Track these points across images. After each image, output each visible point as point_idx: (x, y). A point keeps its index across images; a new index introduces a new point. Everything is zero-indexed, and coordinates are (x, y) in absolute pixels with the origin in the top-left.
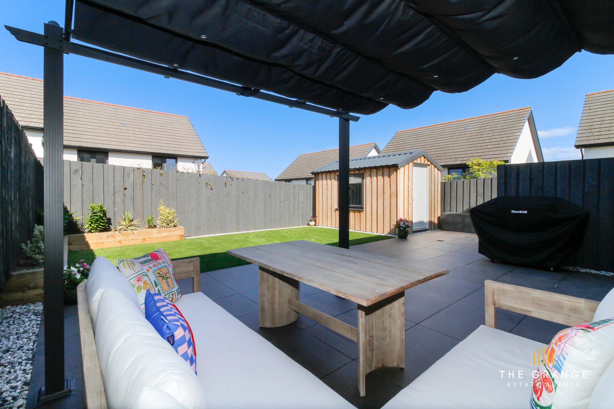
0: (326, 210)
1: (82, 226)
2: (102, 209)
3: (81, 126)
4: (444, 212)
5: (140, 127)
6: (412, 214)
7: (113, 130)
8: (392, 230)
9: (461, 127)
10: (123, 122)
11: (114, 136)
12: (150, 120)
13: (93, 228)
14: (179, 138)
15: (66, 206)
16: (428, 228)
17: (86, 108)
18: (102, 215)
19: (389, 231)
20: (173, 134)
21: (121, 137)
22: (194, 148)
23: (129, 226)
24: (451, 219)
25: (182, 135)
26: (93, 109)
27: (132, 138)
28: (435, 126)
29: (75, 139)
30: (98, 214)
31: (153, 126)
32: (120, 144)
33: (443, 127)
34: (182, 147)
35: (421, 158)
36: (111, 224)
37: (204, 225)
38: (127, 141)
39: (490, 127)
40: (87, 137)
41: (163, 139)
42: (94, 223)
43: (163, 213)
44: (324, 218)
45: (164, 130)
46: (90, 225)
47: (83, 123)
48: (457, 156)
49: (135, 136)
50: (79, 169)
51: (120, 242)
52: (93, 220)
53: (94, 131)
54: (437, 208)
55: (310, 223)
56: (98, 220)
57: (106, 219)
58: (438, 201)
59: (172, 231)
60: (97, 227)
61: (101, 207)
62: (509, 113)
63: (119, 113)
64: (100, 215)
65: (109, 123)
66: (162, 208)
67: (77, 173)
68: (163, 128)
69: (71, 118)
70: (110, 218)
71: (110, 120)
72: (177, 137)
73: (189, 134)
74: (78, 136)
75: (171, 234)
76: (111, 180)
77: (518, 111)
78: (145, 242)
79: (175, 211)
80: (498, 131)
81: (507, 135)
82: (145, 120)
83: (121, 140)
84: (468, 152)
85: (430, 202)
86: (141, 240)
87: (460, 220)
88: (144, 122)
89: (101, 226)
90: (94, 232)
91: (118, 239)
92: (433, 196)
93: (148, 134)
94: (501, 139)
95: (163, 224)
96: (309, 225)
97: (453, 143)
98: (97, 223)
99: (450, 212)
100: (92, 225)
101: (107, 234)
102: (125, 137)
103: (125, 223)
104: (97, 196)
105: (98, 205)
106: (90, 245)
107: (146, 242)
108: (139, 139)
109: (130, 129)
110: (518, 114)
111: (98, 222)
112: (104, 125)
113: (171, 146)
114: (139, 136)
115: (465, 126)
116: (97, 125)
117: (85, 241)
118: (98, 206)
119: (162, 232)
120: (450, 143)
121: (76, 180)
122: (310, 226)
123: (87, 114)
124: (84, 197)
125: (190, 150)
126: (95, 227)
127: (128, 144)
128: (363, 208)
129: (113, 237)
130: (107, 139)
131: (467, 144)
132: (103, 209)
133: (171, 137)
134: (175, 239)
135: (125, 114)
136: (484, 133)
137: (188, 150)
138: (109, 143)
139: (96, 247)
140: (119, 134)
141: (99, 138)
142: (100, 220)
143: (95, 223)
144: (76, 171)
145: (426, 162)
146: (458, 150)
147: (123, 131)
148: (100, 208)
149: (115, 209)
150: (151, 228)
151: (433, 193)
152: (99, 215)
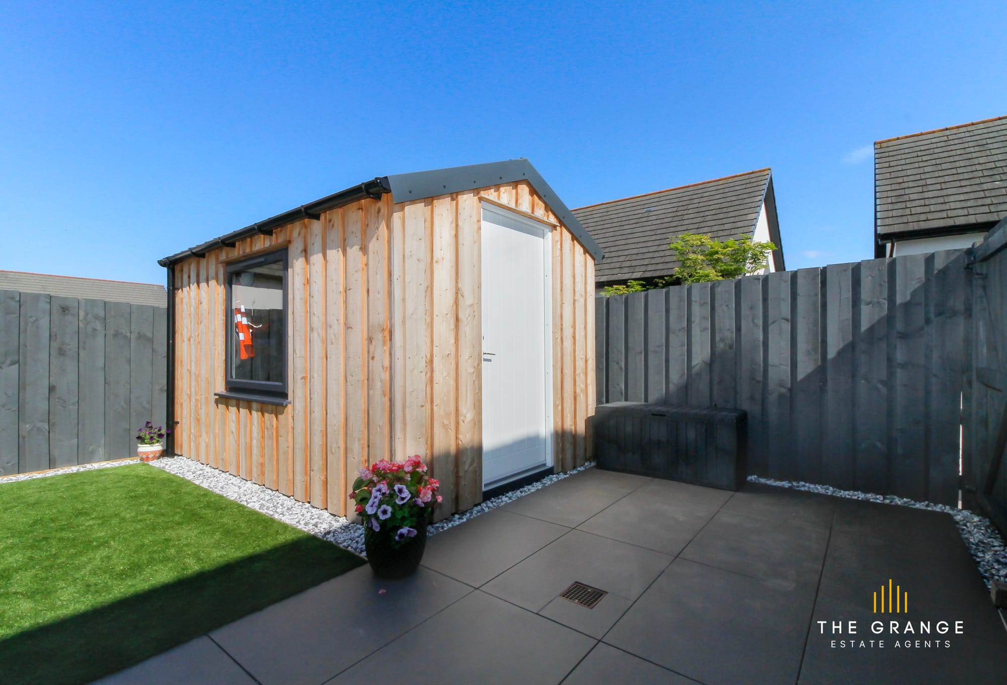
4: (607, 402)
6: (480, 421)
9: (639, 208)
16: (550, 463)
24: (629, 429)
28: (591, 209)
33: (606, 210)
35: (519, 191)
39: (696, 205)
48: (634, 263)
54: (583, 386)
55: (143, 448)
58: (586, 361)
62: (730, 180)
77: (747, 177)
80: (713, 212)
81: (732, 220)
84: (656, 255)
85: (559, 364)
87: (659, 432)
92: (568, 344)
94: (722, 227)
97: (625, 237)
99: (626, 400)
110: (748, 181)
115: (647, 206)
120: (620, 238)
122: (139, 458)
128: (287, 396)
131: (654, 238)
136: (686, 217)
145: (540, 212)
146: (635, 251)
151: (568, 332)
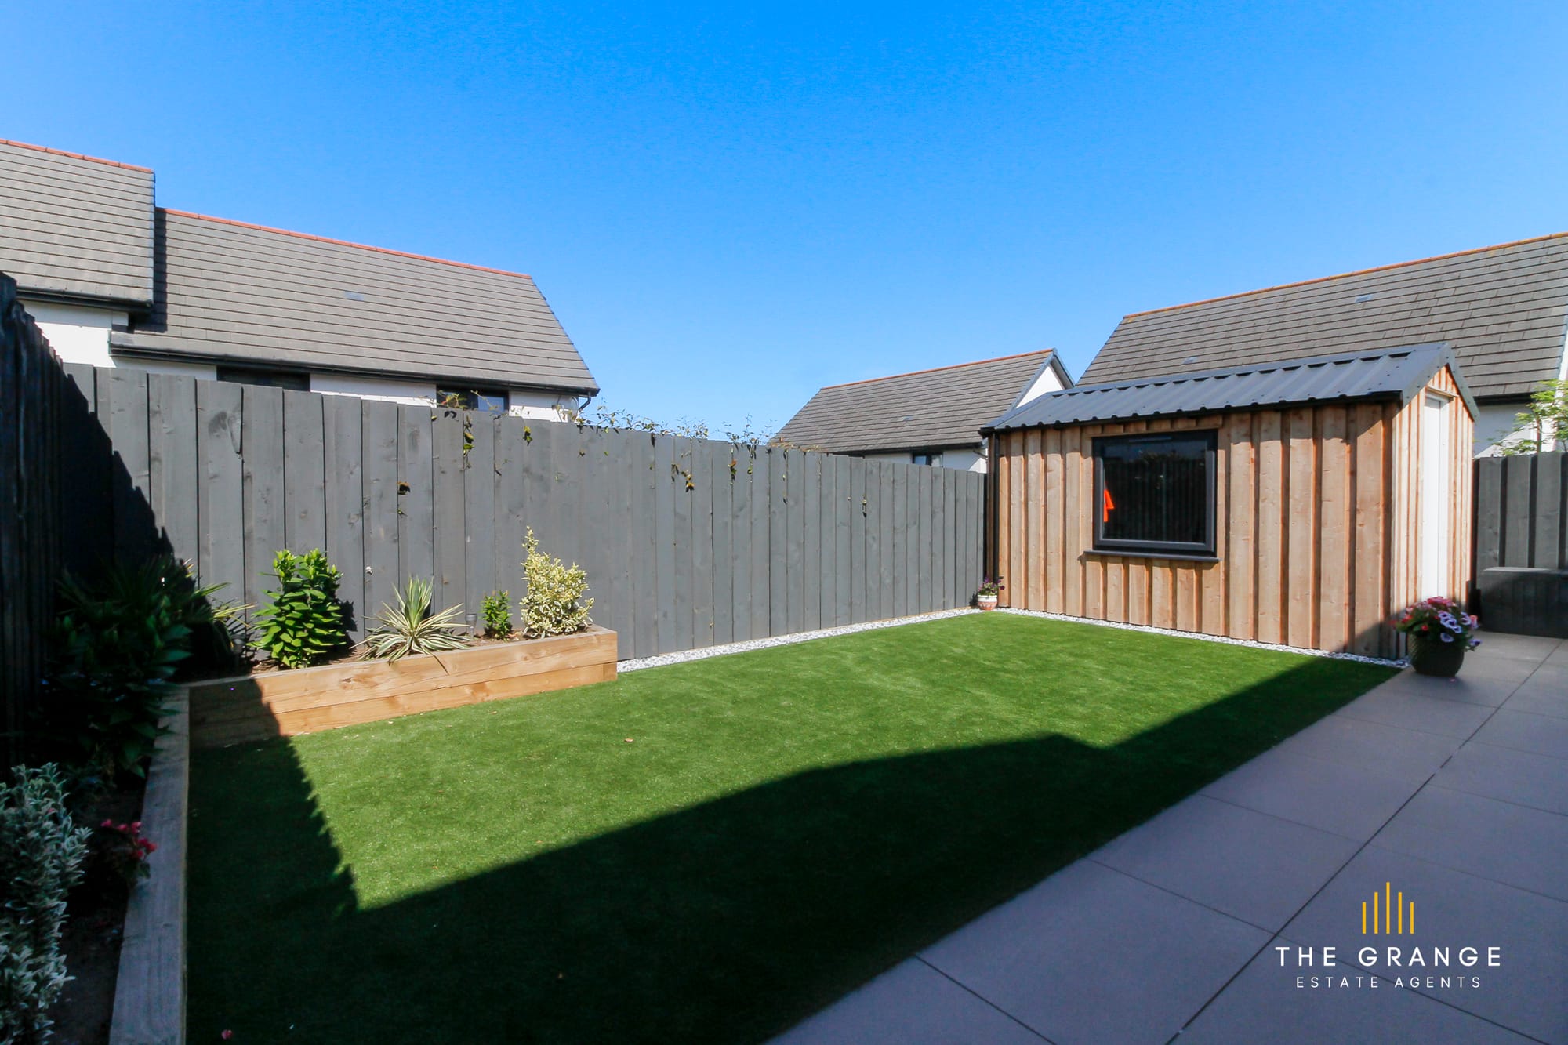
0: (1042, 555)
1: (246, 639)
2: (321, 572)
3: (228, 296)
4: (1478, 565)
5: (400, 303)
7: (321, 309)
8: (1364, 635)
9: (1344, 295)
10: (349, 287)
11: (326, 328)
12: (425, 284)
13: (286, 649)
14: (511, 335)
15: (182, 562)
17: (242, 246)
18: (321, 595)
19: (1343, 637)
20: (493, 323)
21: (346, 330)
22: (558, 363)
23: (422, 633)
25: (518, 327)
26: (261, 249)
27: (377, 333)
29: (211, 335)
30: (308, 592)
31: (434, 300)
32: (343, 349)
34: (522, 360)
36: (353, 628)
37: (665, 615)
38: (364, 342)
39: (1451, 292)
40: (246, 328)
41: (465, 336)
42: (291, 628)
43: (544, 581)
44: (1032, 583)
45: (465, 312)
46: (277, 639)
47: (233, 287)
49: (386, 326)
50: (229, 413)
51: (391, 700)
52: (288, 618)
53: (265, 311)
54: (1465, 551)
55: (982, 599)
56: (306, 616)
57: (336, 612)
58: (1467, 526)
59: (574, 649)
60: (305, 642)
61: (320, 565)
62: (1507, 251)
63: (337, 262)
64: (314, 597)
65: (308, 289)
66: (537, 560)
67: (224, 427)
68: (465, 305)
69: (198, 273)
70: (347, 602)
71: (312, 281)
72: (505, 333)
73: (539, 322)
74: (221, 325)
75: (572, 659)
76: (353, 458)
78: (481, 695)
79: (584, 573)
82: (411, 282)
83: (346, 340)
85: (1453, 530)
86: (468, 691)
88: (410, 289)
89: (317, 642)
90: (293, 664)
91: (385, 688)
92: (1458, 510)
93: (424, 322)
94: (1503, 328)
95: (541, 621)
96: (974, 603)
97: (1328, 342)
98: (303, 630)
100: (285, 637)
101: (343, 671)
102: (358, 331)
103: (406, 622)
104: (301, 517)
105: (306, 557)
106: (280, 718)
107: (488, 695)
108: (396, 336)
109: (372, 307)
111: (308, 622)
112: (295, 296)
113: (490, 356)
114: (398, 328)
115: (1358, 292)
116: (275, 293)
117: (260, 704)
118: (308, 562)
119: (543, 653)
121: (221, 455)
122: (979, 607)
123: (244, 262)
124: (252, 524)
125: (545, 371)
126: (297, 643)
127: (366, 352)
128: (1214, 554)
129: (366, 683)
130: (304, 335)
132: (325, 572)
133: (488, 331)
134: (585, 678)
135: (355, 265)
136: (1435, 310)
137: (539, 370)
138: (310, 346)
139: (302, 728)
140: (339, 320)
141: (282, 332)
142: (315, 615)
143: (295, 630)
144: (220, 420)
145: (1447, 389)
147: (351, 313)
148: (316, 570)
149: (368, 569)
150: (498, 639)
151: (1458, 500)
152: (311, 595)
